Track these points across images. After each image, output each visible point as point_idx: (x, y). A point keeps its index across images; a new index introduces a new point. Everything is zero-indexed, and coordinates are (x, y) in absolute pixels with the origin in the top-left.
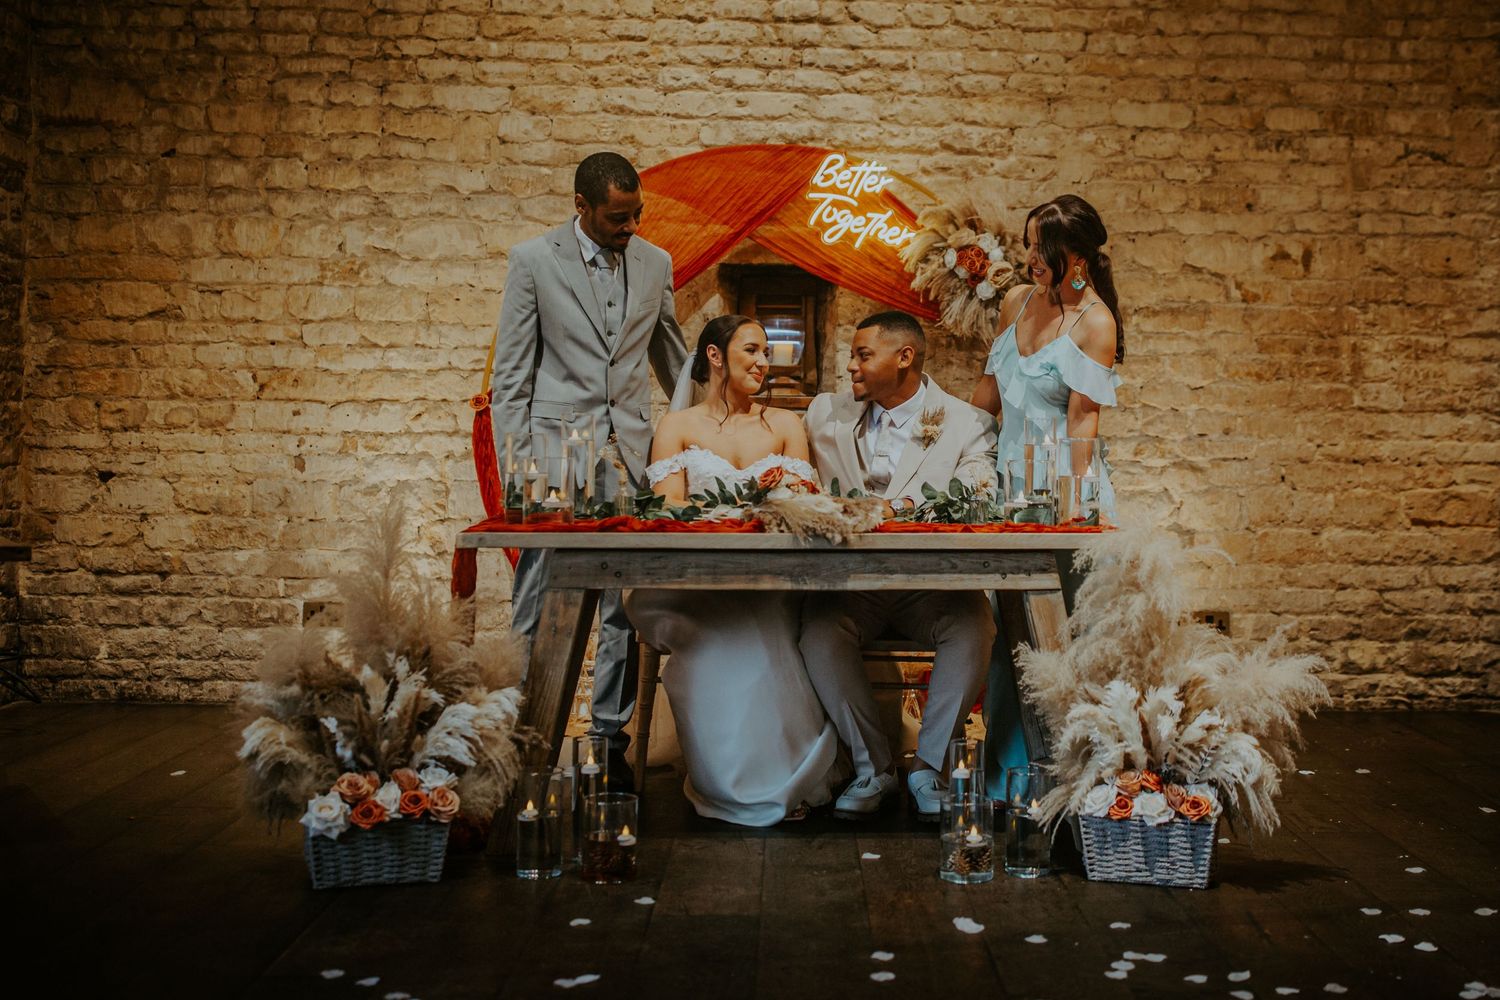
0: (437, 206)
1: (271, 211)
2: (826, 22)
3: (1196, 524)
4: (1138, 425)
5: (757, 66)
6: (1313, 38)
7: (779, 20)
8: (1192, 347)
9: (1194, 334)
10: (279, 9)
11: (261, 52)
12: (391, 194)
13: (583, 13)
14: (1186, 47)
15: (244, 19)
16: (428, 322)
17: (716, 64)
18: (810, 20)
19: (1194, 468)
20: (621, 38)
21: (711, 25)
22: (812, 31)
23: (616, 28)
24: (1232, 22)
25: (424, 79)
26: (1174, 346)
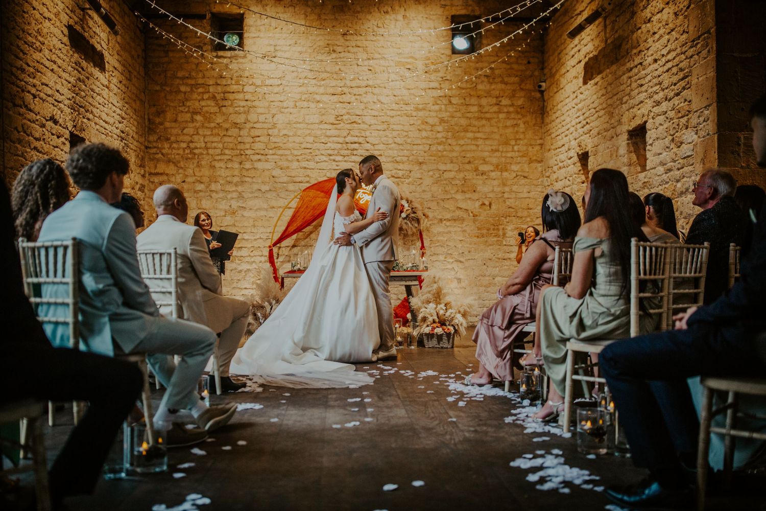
0: (256, 195)
1: (211, 197)
2: (360, 143)
3: (461, 277)
4: (446, 250)
5: (341, 155)
6: (491, 145)
7: (347, 143)
8: (460, 229)
9: (460, 226)
10: (212, 142)
11: (208, 154)
12: (243, 192)
13: (294, 142)
14: (457, 148)
15: (203, 145)
16: (254, 226)
17: (330, 155)
18: (355, 143)
19: (461, 262)
20: (305, 148)
21: (329, 145)
22: (356, 146)
23: (303, 146)
24: (469, 141)
25: (252, 160)
26: (455, 229)
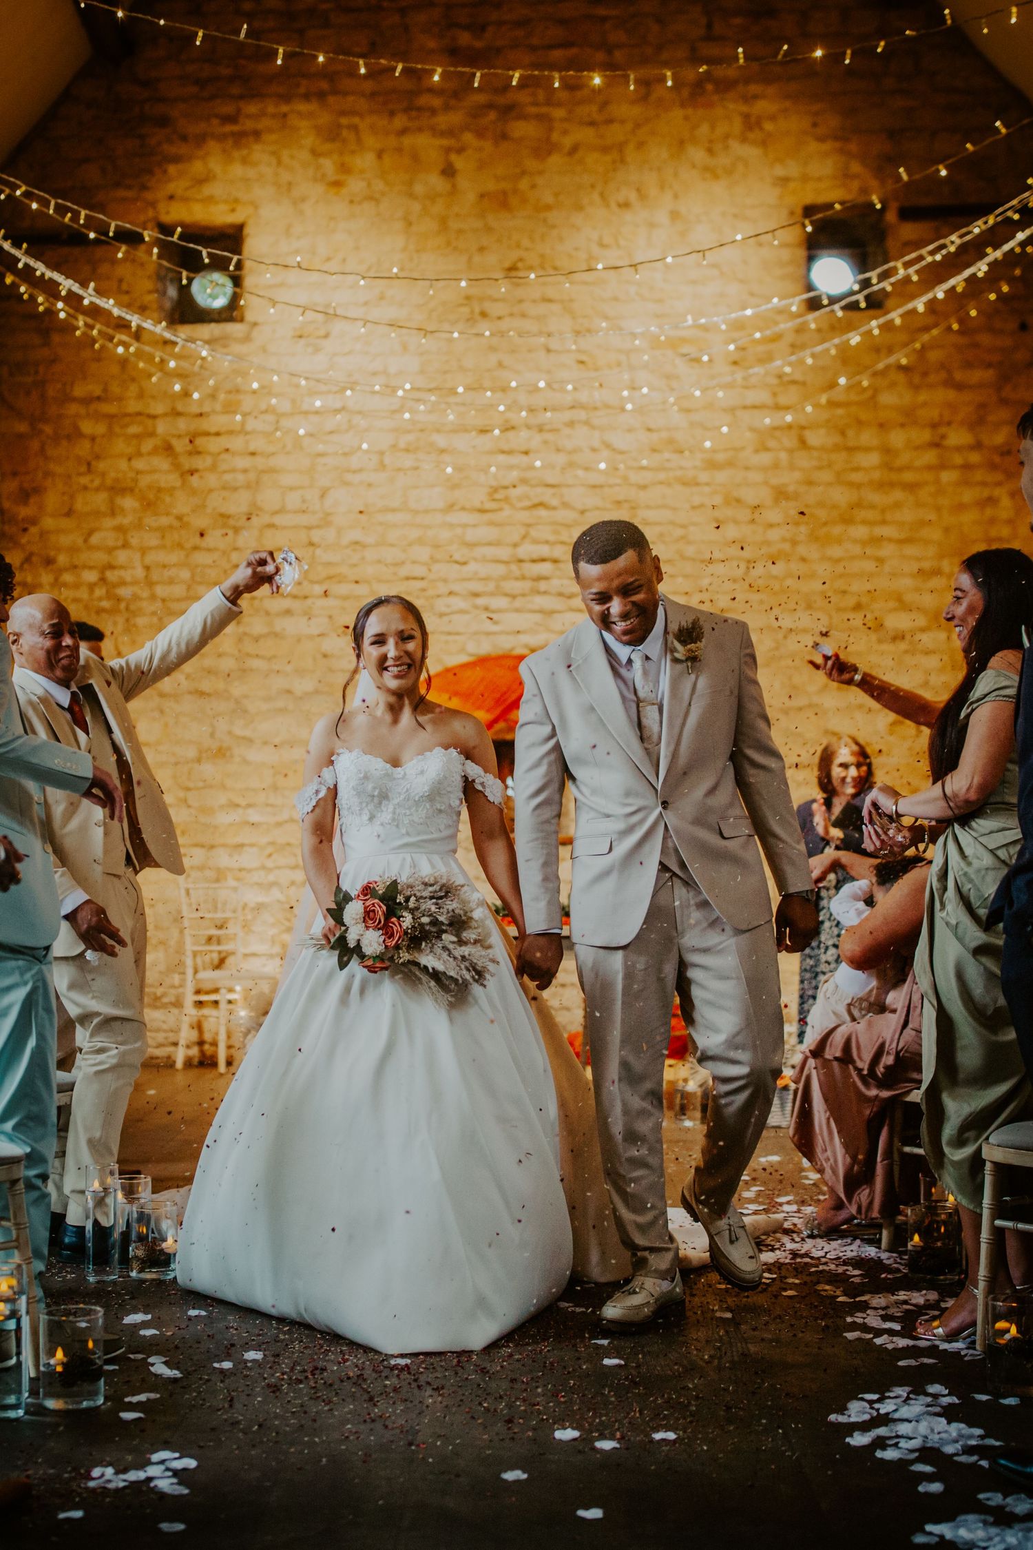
0: (280, 704)
1: (162, 712)
2: (555, 561)
5: (506, 595)
6: (919, 559)
7: (521, 561)
10: (164, 566)
11: (153, 597)
12: (246, 697)
13: (379, 562)
14: (823, 569)
15: (140, 573)
16: (275, 788)
17: (476, 595)
18: (543, 560)
20: (408, 578)
21: (472, 567)
22: (545, 568)
23: (404, 571)
24: (857, 550)
25: (267, 613)
